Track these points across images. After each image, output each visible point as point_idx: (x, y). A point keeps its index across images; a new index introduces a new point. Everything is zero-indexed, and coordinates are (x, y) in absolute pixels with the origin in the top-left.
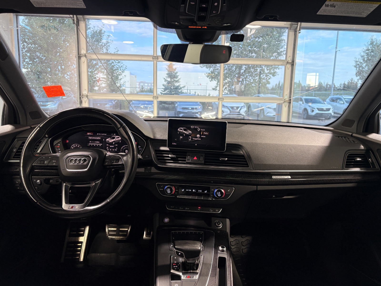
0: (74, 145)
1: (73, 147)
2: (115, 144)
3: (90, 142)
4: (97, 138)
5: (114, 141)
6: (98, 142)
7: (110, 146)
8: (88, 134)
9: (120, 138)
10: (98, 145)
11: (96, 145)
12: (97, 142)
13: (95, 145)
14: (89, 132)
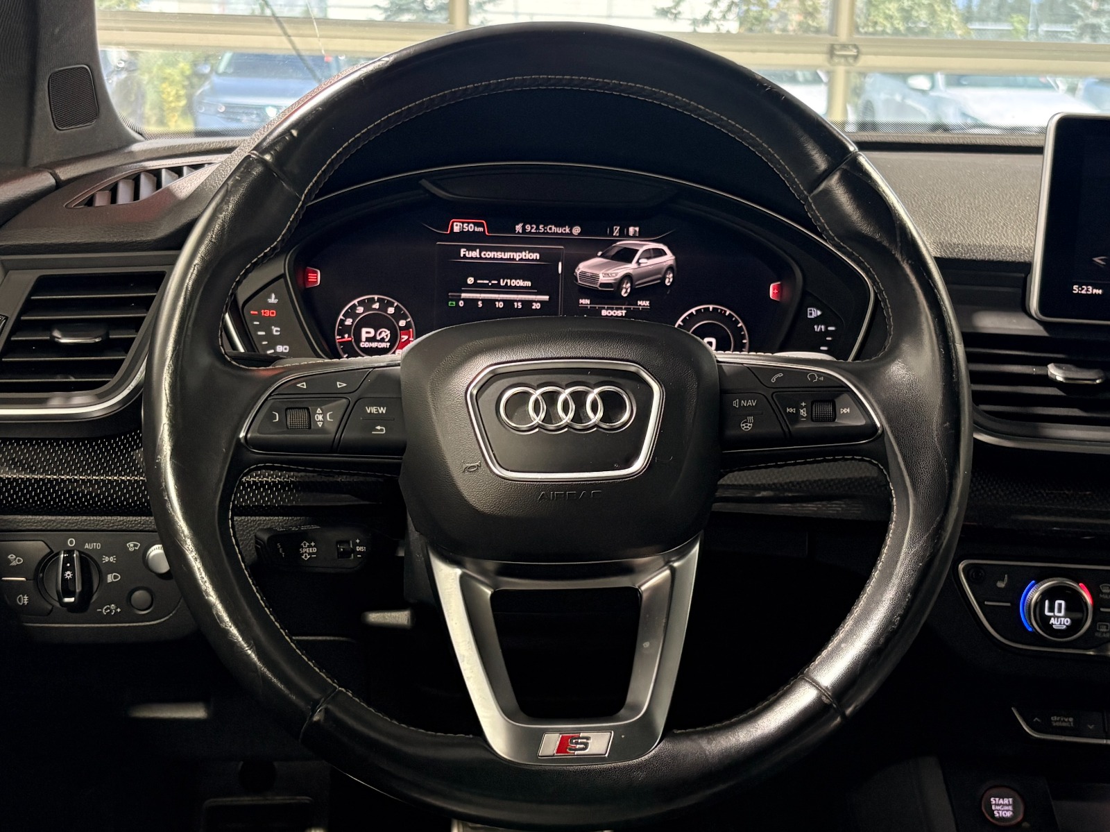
0: (361, 303)
1: (351, 313)
2: (636, 294)
3: (470, 280)
4: (517, 256)
5: (628, 277)
6: (521, 283)
7: (604, 313)
8: (456, 229)
9: (669, 259)
10: (523, 302)
11: (509, 303)
12: (514, 283)
13: (500, 305)
14: (463, 215)
